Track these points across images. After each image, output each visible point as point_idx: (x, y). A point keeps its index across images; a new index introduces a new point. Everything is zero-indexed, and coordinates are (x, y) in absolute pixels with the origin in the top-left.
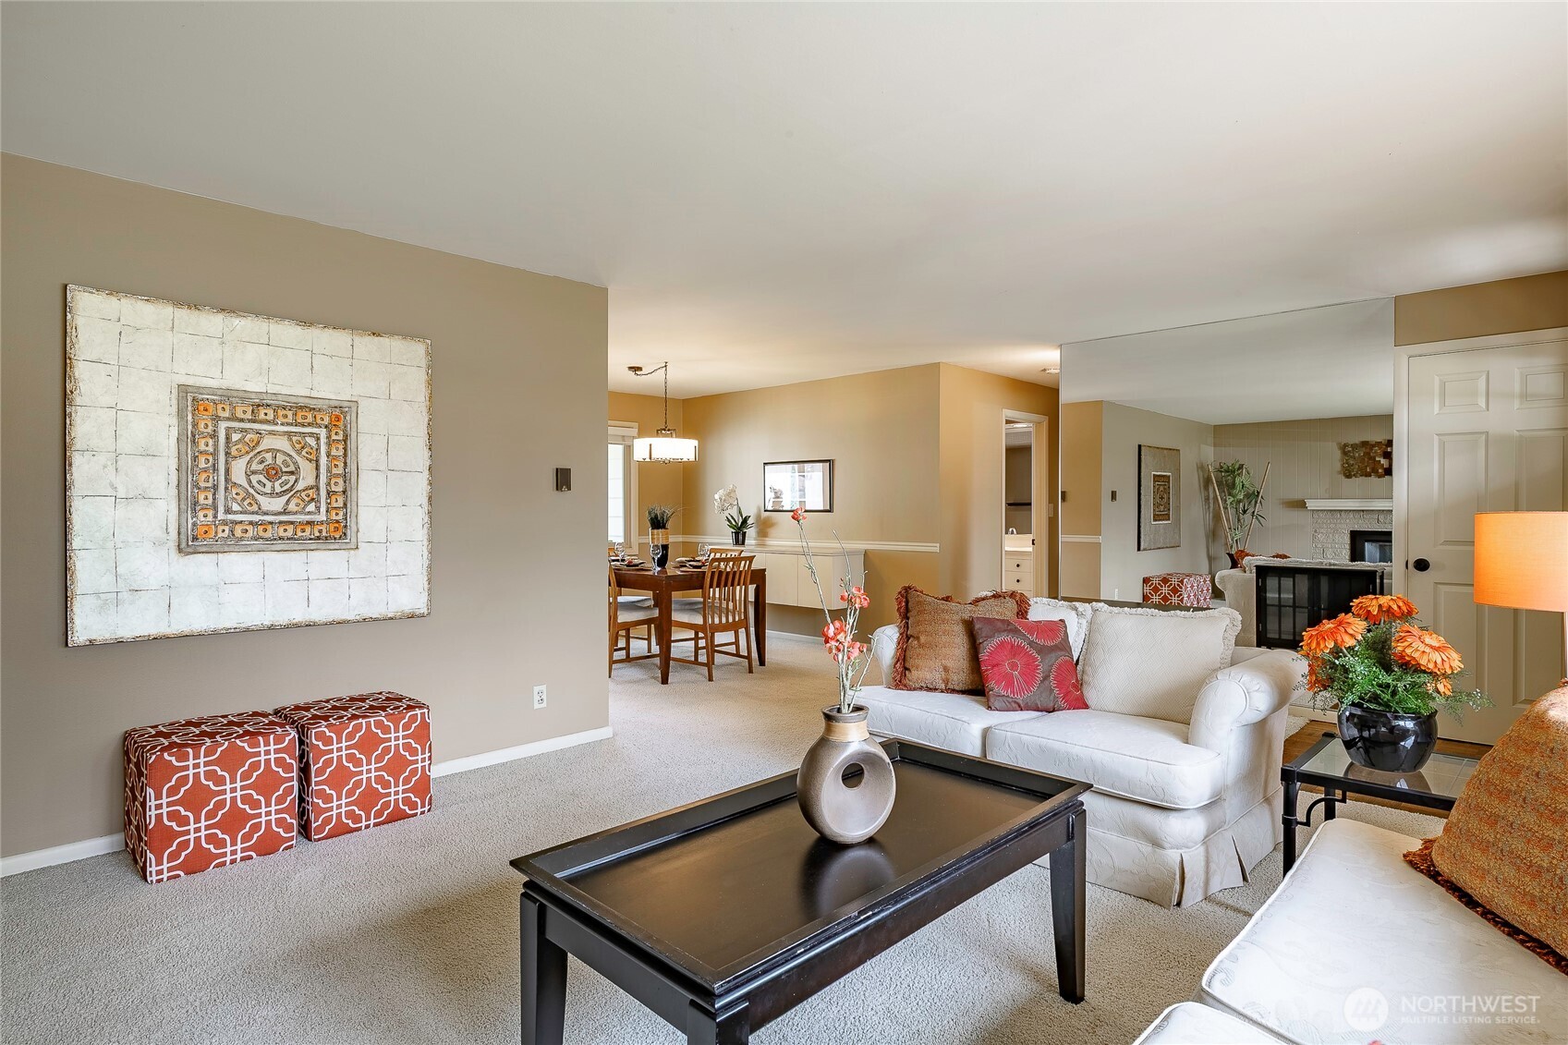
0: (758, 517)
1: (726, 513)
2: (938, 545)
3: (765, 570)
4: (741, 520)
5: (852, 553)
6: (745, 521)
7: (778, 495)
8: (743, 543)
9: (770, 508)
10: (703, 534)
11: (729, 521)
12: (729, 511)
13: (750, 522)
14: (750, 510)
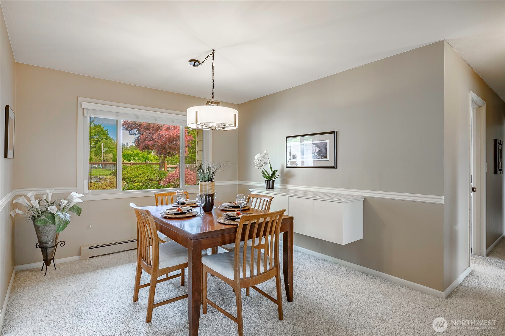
0: (282, 171)
1: (262, 168)
2: (443, 197)
3: (292, 218)
4: (271, 173)
5: (355, 199)
6: (274, 173)
7: (294, 157)
8: (273, 188)
9: (289, 165)
10: (250, 180)
11: (264, 173)
12: (263, 167)
13: (277, 174)
14: (277, 167)
